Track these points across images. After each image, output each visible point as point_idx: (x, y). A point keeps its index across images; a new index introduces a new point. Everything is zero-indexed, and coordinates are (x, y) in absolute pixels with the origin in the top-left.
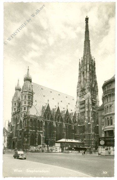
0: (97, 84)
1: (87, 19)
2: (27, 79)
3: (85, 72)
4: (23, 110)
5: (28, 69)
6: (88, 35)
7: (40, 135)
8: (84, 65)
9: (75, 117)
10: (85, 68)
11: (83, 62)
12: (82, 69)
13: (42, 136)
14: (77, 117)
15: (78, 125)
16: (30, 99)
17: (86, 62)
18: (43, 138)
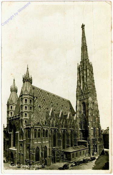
0: (95, 88)
1: (83, 26)
2: (27, 80)
3: (85, 76)
4: (24, 117)
5: (28, 68)
6: (85, 41)
7: (46, 146)
8: (84, 70)
9: (76, 121)
10: (85, 73)
11: (82, 66)
12: (81, 74)
13: (48, 147)
14: (79, 121)
15: (80, 129)
16: (31, 103)
17: (85, 66)
18: (49, 149)
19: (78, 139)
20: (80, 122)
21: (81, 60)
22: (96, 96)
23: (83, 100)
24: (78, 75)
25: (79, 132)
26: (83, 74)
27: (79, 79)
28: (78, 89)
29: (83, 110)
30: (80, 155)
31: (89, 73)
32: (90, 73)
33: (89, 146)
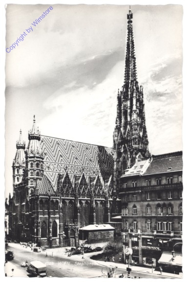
2: (33, 137)
3: (129, 111)
4: (30, 185)
7: (56, 221)
8: (127, 99)
9: (111, 187)
10: (129, 104)
11: (124, 94)
12: (123, 106)
13: (58, 223)
14: (116, 187)
15: (118, 199)
16: (38, 167)
17: (130, 94)
18: (60, 225)
21: (124, 84)
25: (117, 203)
26: (126, 106)
28: (117, 133)
31: (136, 105)
32: (138, 105)
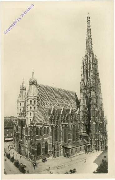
1: (88, 18)
2: (32, 83)
3: (89, 70)
4: (29, 116)
5: (33, 72)
6: (90, 33)
7: (47, 142)
8: (87, 64)
9: (79, 114)
10: (88, 67)
11: (86, 60)
12: (85, 68)
13: (49, 143)
14: (81, 115)
15: (83, 122)
16: (35, 103)
17: (89, 60)
18: (50, 145)
19: (81, 133)
20: (83, 115)
22: (100, 89)
23: (86, 94)
24: (83, 69)
25: (82, 125)
26: (87, 68)
27: (83, 73)
28: (82, 83)
29: (86, 103)
30: (80, 151)
32: (94, 67)
33: (91, 141)
